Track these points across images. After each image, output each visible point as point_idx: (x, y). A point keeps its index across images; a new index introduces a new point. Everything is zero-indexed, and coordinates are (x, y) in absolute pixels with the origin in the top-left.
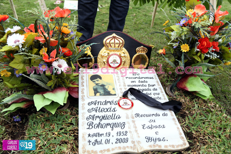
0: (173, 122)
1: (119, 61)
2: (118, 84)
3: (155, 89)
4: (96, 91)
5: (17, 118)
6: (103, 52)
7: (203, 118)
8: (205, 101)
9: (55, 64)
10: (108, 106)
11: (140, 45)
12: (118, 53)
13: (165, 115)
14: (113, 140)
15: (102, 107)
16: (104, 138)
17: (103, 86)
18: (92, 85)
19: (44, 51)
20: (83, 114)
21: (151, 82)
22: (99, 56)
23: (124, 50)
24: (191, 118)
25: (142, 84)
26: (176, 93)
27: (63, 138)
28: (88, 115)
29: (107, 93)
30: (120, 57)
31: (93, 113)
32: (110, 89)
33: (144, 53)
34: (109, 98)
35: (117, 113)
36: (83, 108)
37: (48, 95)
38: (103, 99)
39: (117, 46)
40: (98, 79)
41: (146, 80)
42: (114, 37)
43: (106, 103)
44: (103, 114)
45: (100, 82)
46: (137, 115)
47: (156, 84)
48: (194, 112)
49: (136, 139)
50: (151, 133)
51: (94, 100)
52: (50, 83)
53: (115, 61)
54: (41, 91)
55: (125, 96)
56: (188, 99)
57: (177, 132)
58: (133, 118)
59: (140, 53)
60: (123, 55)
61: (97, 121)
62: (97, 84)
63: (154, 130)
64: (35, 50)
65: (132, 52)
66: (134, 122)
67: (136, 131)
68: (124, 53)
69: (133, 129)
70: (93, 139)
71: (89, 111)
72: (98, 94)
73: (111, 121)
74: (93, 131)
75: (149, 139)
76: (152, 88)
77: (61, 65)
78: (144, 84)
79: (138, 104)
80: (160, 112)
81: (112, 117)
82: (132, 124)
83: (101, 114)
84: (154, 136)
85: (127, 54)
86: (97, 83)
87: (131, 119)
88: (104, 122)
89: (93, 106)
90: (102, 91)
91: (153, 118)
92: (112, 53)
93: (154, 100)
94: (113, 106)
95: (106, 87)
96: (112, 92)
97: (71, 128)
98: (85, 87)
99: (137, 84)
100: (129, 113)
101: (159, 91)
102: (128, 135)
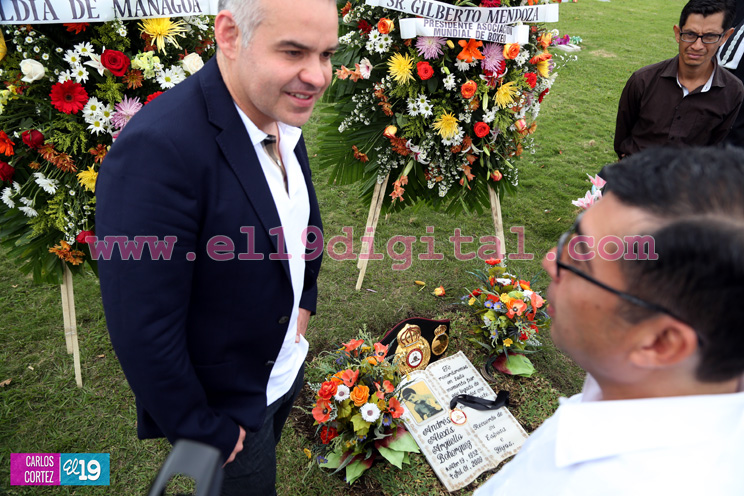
0: (509, 419)
1: (419, 356)
3: (476, 384)
4: (421, 413)
6: (399, 352)
7: (535, 403)
8: (529, 379)
10: (443, 428)
11: (437, 325)
12: (417, 347)
13: (500, 415)
14: (469, 464)
15: (439, 431)
16: (460, 466)
17: (423, 402)
20: (426, 447)
21: (467, 374)
23: (422, 339)
24: (523, 407)
25: (459, 381)
26: (495, 375)
27: (427, 482)
28: (431, 447)
29: (434, 412)
30: (419, 350)
31: (435, 443)
32: (432, 404)
33: (443, 333)
34: (439, 417)
35: (456, 433)
36: (423, 442)
38: (433, 421)
39: (414, 338)
40: (412, 395)
41: (462, 372)
42: (409, 329)
43: (439, 424)
44: (444, 440)
45: (417, 398)
46: (476, 426)
47: (473, 375)
48: (524, 399)
49: (487, 454)
50: (496, 442)
51: (426, 427)
55: (453, 406)
56: (512, 381)
57: (518, 431)
58: (473, 432)
59: (439, 334)
60: (422, 347)
61: (444, 451)
62: (415, 403)
63: (499, 437)
65: (429, 336)
66: (476, 436)
67: (484, 445)
68: (423, 343)
69: (480, 445)
70: (452, 472)
71: (430, 442)
72: (425, 416)
73: (456, 445)
74: (447, 463)
75: (498, 449)
76: (472, 383)
78: (463, 380)
79: (469, 410)
80: (494, 413)
81: (454, 440)
82: (476, 440)
83: (442, 441)
84: (501, 444)
85: (427, 344)
86: (414, 400)
87: (472, 435)
88: (451, 448)
89: (430, 435)
90: (426, 411)
91: (491, 423)
92: (410, 349)
93: (481, 399)
94: (449, 426)
95: (427, 402)
96: (438, 408)
97: (423, 467)
99: (455, 383)
100: (466, 426)
101: (480, 383)
102: (479, 454)
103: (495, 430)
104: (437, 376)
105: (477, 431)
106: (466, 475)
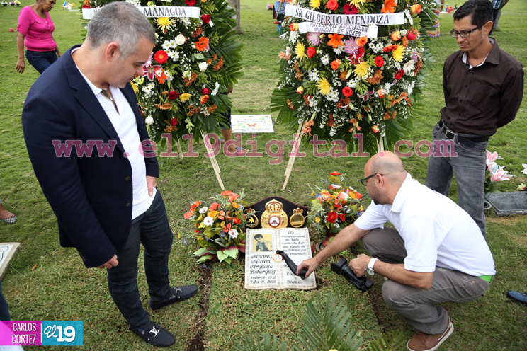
1: (278, 221)
2: (275, 242)
3: (303, 247)
4: (258, 248)
5: (204, 266)
6: (265, 214)
9: (230, 233)
10: (266, 259)
11: (296, 206)
12: (278, 215)
14: (266, 281)
15: (261, 259)
16: (260, 280)
17: (263, 243)
18: (255, 242)
19: (223, 224)
20: (248, 264)
21: (301, 240)
22: (262, 218)
23: (283, 212)
25: (293, 242)
27: (236, 279)
28: (251, 265)
29: (266, 249)
30: (279, 218)
31: (255, 264)
32: (268, 246)
33: (300, 214)
34: (267, 253)
35: (271, 264)
36: (248, 260)
37: (225, 252)
38: (262, 253)
39: (276, 209)
40: (260, 238)
41: (298, 238)
42: (274, 202)
43: (264, 256)
44: (261, 264)
45: (261, 240)
47: (305, 242)
49: (281, 281)
50: (292, 278)
51: (256, 255)
52: (227, 244)
53: (275, 222)
54: (222, 249)
58: (281, 268)
59: (297, 214)
60: (281, 216)
61: (257, 269)
62: (259, 242)
64: (218, 225)
65: (289, 213)
66: (281, 270)
68: (283, 214)
69: (280, 275)
70: (253, 280)
71: (252, 262)
72: (259, 250)
73: (266, 269)
74: (254, 275)
76: (301, 245)
77: (234, 233)
78: (296, 242)
81: (267, 267)
82: (280, 272)
83: (260, 265)
84: (294, 280)
85: (285, 215)
87: (279, 269)
88: (261, 270)
89: (255, 259)
90: (262, 248)
92: (273, 215)
94: (269, 259)
95: (266, 244)
96: (270, 249)
97: (240, 273)
98: (250, 245)
99: (290, 241)
100: (280, 264)
101: (306, 248)
102: (277, 279)
104: (282, 234)
105: (284, 268)
106: (260, 285)
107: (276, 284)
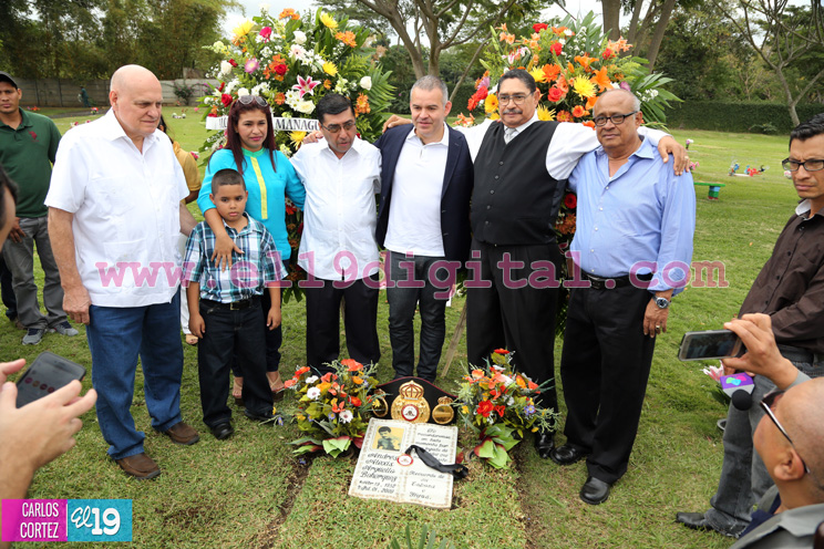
0: (446, 485)
1: (415, 413)
2: (406, 440)
3: (445, 450)
4: (380, 444)
5: (303, 461)
6: (398, 401)
9: (342, 415)
10: (387, 460)
11: (443, 394)
12: (415, 404)
13: (440, 477)
14: (380, 489)
15: (381, 460)
16: (372, 486)
17: (389, 439)
18: (379, 437)
19: (334, 401)
20: (361, 463)
21: (444, 442)
22: (393, 405)
23: (424, 400)
25: (432, 442)
27: (338, 480)
28: (364, 465)
29: (391, 448)
30: (417, 409)
31: (371, 464)
32: (395, 444)
34: (391, 453)
35: (392, 468)
36: (363, 459)
37: (332, 441)
39: (414, 395)
40: (387, 432)
41: (440, 439)
42: (411, 386)
43: (386, 457)
44: (379, 466)
45: (387, 435)
46: (413, 473)
47: (450, 445)
49: (401, 491)
50: (418, 490)
51: (375, 453)
52: (336, 430)
53: (410, 413)
54: (328, 437)
55: (408, 452)
57: (445, 495)
58: (407, 474)
59: (443, 404)
60: (420, 406)
61: (371, 472)
62: (384, 437)
63: (423, 488)
64: (327, 401)
66: (406, 478)
67: (405, 486)
68: (423, 404)
69: (402, 483)
70: (363, 485)
71: (367, 462)
72: (381, 447)
73: (384, 474)
74: (365, 479)
75: (413, 494)
76: (442, 448)
77: (348, 416)
78: (437, 443)
79: (418, 462)
80: (437, 473)
81: (387, 471)
82: (403, 479)
83: (377, 466)
84: (420, 493)
85: (427, 405)
86: (384, 435)
87: (404, 475)
88: (378, 473)
89: (373, 458)
90: (386, 445)
91: (428, 478)
92: (408, 403)
93: (437, 461)
94: (392, 461)
95: (392, 441)
97: (348, 474)
98: (370, 439)
99: (429, 442)
100: (405, 469)
101: (448, 453)
102: (395, 488)
103: (425, 483)
104: (418, 431)
105: (409, 476)
106: (370, 492)
107: (394, 494)
